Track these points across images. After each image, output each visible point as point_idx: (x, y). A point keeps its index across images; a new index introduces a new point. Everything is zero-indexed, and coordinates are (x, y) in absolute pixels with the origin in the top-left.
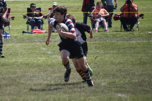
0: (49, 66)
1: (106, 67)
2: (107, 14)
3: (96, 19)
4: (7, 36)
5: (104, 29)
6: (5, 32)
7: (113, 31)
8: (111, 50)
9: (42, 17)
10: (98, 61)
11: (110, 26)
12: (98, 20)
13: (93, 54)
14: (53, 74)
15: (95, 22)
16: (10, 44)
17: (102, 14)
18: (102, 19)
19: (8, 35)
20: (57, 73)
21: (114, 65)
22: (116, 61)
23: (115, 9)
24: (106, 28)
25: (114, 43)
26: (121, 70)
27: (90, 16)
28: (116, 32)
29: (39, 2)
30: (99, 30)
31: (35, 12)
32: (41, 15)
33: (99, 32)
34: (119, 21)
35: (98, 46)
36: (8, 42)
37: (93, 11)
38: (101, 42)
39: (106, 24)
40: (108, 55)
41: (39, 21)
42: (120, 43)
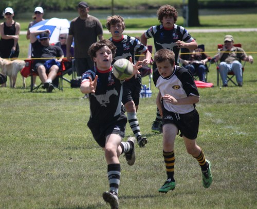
0: (219, 144)
4: (145, 93)
6: (144, 87)
9: (206, 60)
14: (224, 157)
16: (151, 106)
20: (232, 157)
31: (194, 52)
32: (204, 57)
36: (148, 103)
41: (202, 68)
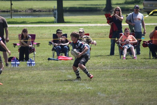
0: (76, 94)
1: (135, 96)
2: (135, 40)
3: (123, 45)
4: (31, 64)
5: (132, 56)
6: (30, 59)
7: (142, 59)
8: (139, 78)
9: (68, 43)
10: (126, 90)
11: (138, 53)
12: (126, 47)
13: (120, 82)
14: (79, 103)
15: (123, 49)
16: (35, 72)
17: (130, 41)
18: (130, 46)
19: (32, 62)
20: (84, 102)
21: (143, 94)
22: (144, 90)
23: (144, 35)
24: (134, 56)
25: (142, 71)
26: (149, 99)
27: (118, 43)
28: (144, 60)
29: (65, 28)
30: (127, 57)
31: (61, 39)
32: (67, 41)
33: (126, 59)
34: (148, 48)
35: (127, 74)
36: (33, 69)
37: (121, 37)
38: (129, 70)
39: (134, 51)
40: (136, 84)
41: (65, 48)
42: (148, 71)
